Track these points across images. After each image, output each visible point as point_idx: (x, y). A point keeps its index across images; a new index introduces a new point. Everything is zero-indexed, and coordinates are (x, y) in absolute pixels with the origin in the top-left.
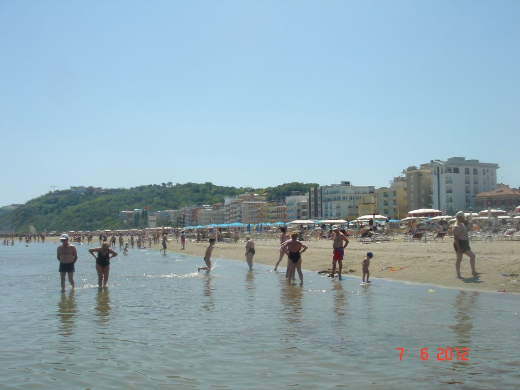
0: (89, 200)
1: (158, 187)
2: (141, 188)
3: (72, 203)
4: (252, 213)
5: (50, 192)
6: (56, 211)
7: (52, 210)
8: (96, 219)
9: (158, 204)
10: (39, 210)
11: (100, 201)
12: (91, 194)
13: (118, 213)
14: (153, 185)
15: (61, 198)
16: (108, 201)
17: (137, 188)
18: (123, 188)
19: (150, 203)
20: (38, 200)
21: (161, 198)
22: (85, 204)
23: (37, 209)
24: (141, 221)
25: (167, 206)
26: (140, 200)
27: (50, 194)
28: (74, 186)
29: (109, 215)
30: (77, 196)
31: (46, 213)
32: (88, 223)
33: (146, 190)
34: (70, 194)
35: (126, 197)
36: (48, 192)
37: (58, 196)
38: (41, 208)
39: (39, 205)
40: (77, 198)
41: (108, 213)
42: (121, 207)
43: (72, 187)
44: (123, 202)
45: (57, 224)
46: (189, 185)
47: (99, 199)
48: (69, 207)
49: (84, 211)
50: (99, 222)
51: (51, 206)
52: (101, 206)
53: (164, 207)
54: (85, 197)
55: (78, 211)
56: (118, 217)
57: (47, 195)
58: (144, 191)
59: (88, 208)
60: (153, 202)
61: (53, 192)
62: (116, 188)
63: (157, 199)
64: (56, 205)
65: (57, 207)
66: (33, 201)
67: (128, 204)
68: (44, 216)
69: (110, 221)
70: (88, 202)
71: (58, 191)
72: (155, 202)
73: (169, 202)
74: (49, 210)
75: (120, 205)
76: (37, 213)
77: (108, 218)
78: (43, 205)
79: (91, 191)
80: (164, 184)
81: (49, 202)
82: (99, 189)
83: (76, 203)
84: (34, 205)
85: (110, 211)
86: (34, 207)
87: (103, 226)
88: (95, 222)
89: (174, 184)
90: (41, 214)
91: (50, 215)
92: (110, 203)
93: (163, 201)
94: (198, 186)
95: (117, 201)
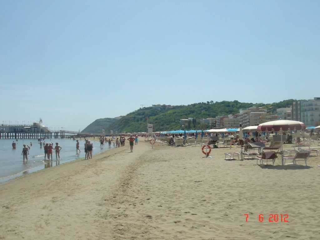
0: (163, 112)
1: (205, 104)
2: (194, 105)
3: (153, 115)
4: (256, 119)
5: (141, 108)
6: (144, 120)
7: (141, 119)
8: (166, 124)
9: (204, 114)
10: (134, 119)
11: (169, 113)
12: (164, 109)
13: (180, 121)
14: (201, 103)
15: (147, 112)
16: (174, 113)
17: (192, 105)
18: (183, 105)
19: (199, 114)
20: (133, 113)
21: (206, 111)
22: (160, 115)
23: (133, 118)
24: (192, 125)
25: (209, 116)
26: (193, 112)
27: (141, 109)
28: (154, 105)
29: (174, 122)
30: (156, 111)
31: (138, 121)
32: (161, 127)
33: (197, 106)
34: (152, 109)
35: (185, 110)
36: (139, 109)
37: (144, 111)
38: (135, 118)
39: (134, 116)
40: (156, 112)
41: (174, 120)
42: (181, 117)
43: (153, 105)
44: (183, 113)
45: (144, 127)
46: (224, 102)
47: (169, 112)
48: (151, 117)
49: (160, 119)
50: (168, 126)
51: (140, 117)
52: (170, 116)
53: (208, 117)
54: (161, 111)
55: (156, 119)
56: (179, 123)
57: (139, 110)
58: (196, 107)
59: (162, 118)
60: (201, 113)
61: (142, 108)
62: (179, 105)
63: (204, 112)
64: (143, 116)
65: (144, 117)
66: (130, 114)
67: (186, 115)
68: (136, 123)
69: (174, 125)
70: (162, 114)
71: (145, 107)
72: (202, 113)
73: (211, 113)
74: (139, 119)
75: (181, 116)
76: (133, 121)
77: (173, 124)
78: (136, 116)
79: (164, 106)
80: (208, 102)
81: (139, 114)
82: (169, 106)
83: (155, 115)
84: (131, 116)
85: (175, 119)
86: (131, 118)
87: (170, 129)
88: (166, 126)
89: (214, 102)
90: (135, 122)
91: (140, 122)
92: (175, 114)
93: (207, 112)
94: (229, 103)
95: (179, 113)
